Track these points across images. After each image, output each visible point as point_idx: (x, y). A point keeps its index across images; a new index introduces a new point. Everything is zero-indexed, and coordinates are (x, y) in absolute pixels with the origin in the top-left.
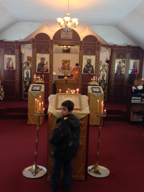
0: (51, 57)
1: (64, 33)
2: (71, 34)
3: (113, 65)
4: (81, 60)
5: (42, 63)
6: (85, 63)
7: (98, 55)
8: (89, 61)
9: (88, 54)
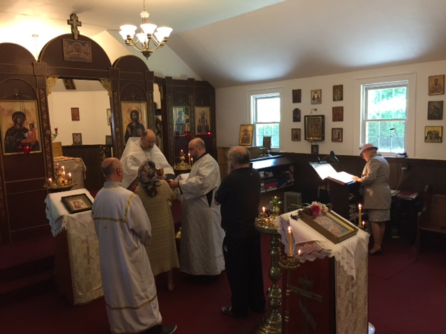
0: (44, 109)
1: (71, 47)
2: (89, 51)
3: (169, 120)
4: (119, 114)
5: (18, 126)
6: (126, 119)
7: (151, 101)
8: (134, 114)
9: (130, 100)
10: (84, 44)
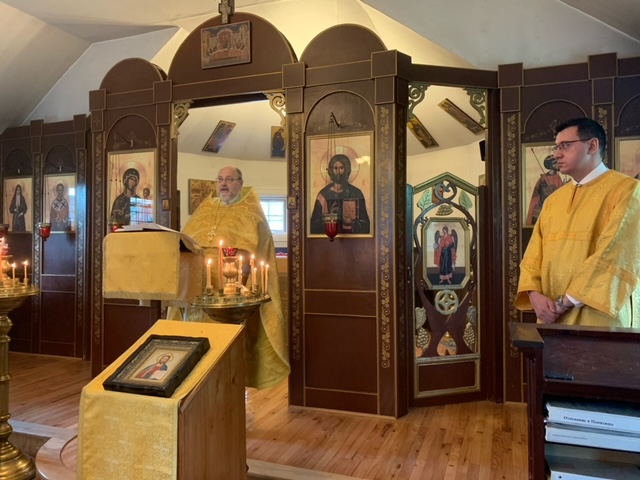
0: (164, 161)
2: (246, 38)
3: (507, 181)
4: (299, 166)
6: (318, 178)
10: (236, 30)
